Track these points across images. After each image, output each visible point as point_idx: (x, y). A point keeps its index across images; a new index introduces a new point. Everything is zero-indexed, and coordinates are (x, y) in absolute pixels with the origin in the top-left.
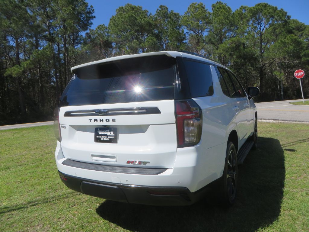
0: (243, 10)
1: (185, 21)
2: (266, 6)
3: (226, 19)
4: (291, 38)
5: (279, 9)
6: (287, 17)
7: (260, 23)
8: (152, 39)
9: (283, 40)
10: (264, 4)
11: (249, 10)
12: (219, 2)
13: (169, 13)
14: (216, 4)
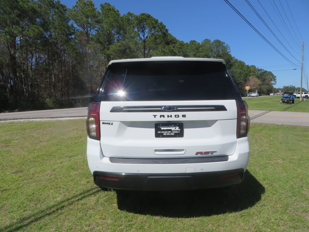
0: (130, 16)
1: (74, 15)
2: (149, 16)
3: (115, 22)
4: (169, 49)
5: (159, 22)
6: (165, 30)
7: (144, 31)
8: (37, 28)
9: (163, 50)
10: (148, 14)
11: (136, 18)
12: (107, 3)
13: (55, 3)
14: (104, 4)
